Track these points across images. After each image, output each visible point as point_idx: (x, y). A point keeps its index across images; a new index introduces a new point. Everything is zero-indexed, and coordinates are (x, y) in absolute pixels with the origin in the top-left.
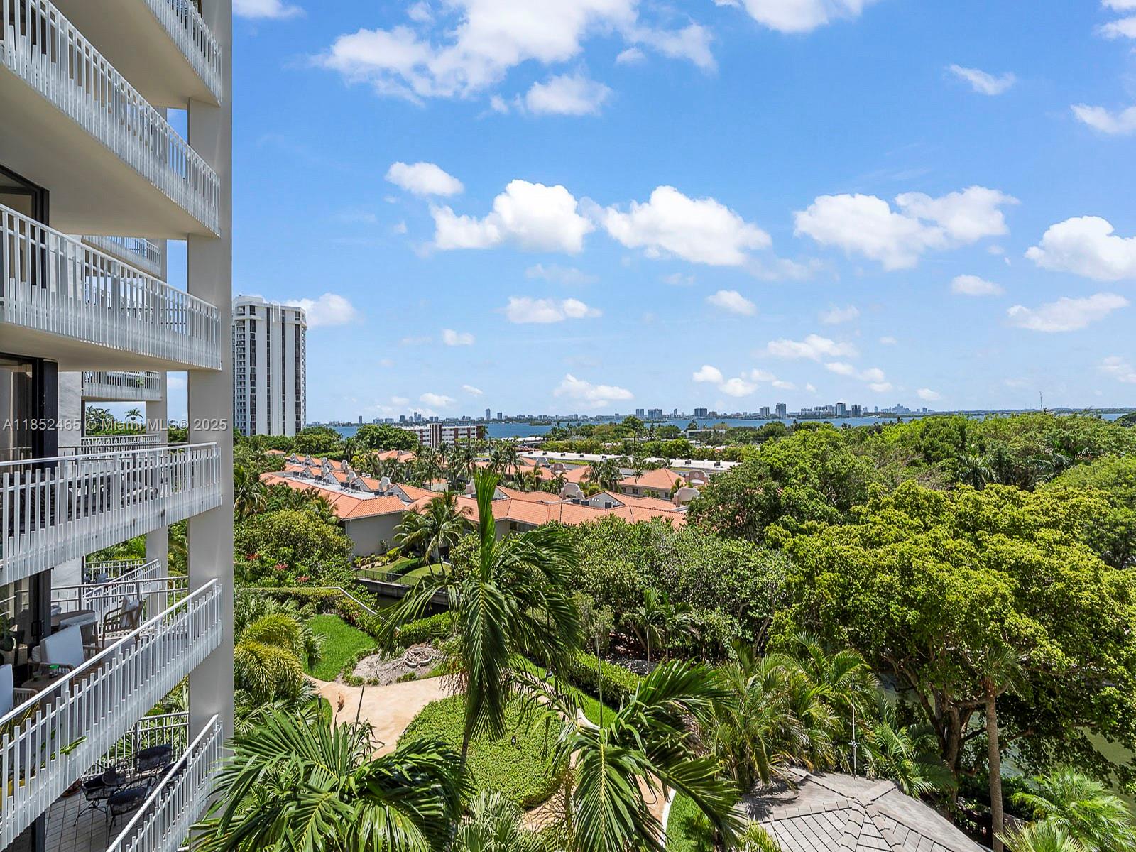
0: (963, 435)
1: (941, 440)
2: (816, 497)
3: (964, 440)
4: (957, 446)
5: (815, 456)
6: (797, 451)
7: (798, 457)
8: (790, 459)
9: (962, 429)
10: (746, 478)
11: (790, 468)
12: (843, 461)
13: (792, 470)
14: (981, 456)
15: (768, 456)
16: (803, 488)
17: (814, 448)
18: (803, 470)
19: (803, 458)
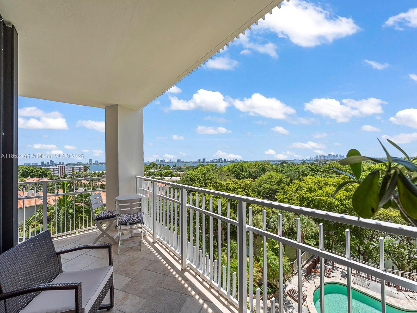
0: (242, 167)
1: (237, 169)
2: (202, 186)
3: (242, 169)
4: (241, 170)
5: (203, 174)
6: (198, 173)
7: (198, 174)
8: (196, 175)
9: (242, 166)
10: (183, 181)
11: (196, 178)
12: (210, 175)
13: (196, 179)
14: (246, 173)
15: (190, 174)
16: (199, 184)
17: (203, 172)
18: (199, 178)
19: (199, 175)
